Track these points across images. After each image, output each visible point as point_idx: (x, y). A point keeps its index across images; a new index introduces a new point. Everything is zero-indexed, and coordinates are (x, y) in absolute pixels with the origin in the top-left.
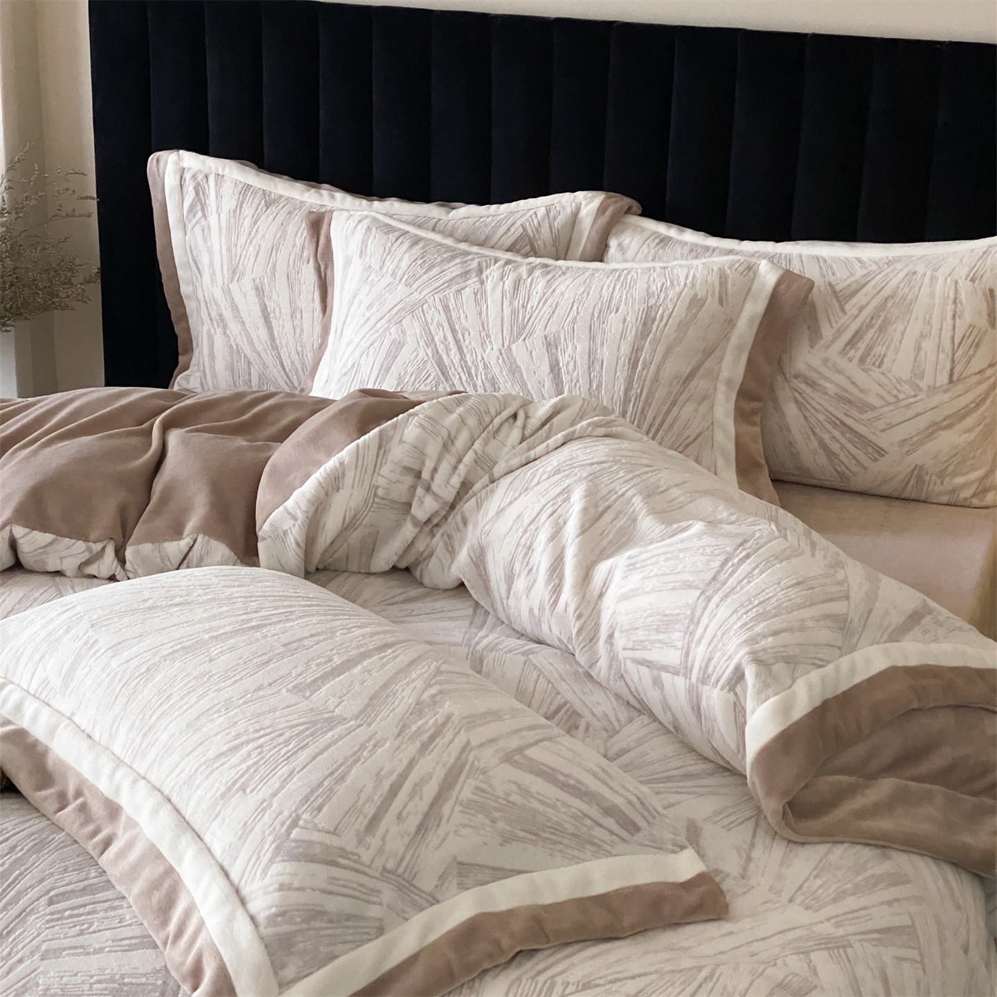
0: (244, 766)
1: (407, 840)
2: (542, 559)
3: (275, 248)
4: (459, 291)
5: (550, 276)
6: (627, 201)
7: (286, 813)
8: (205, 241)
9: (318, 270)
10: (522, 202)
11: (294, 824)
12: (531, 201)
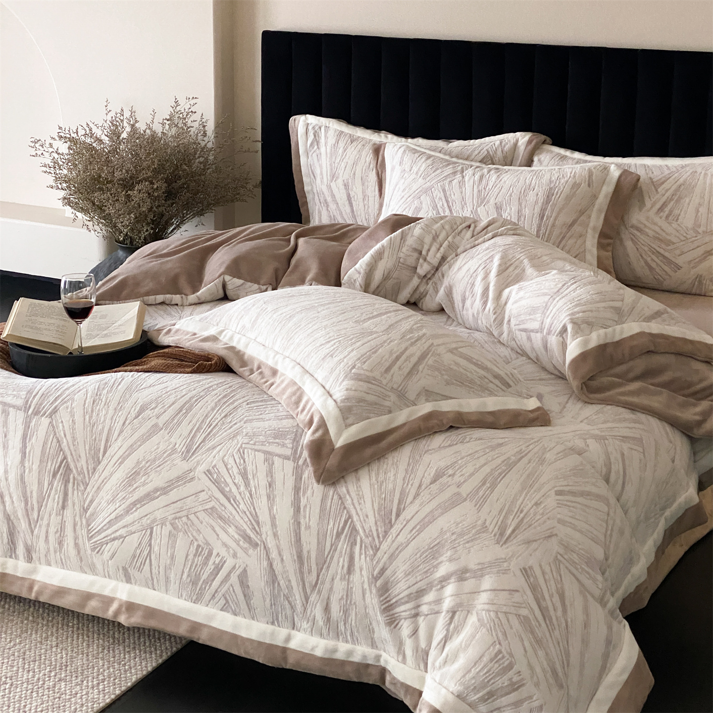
0: (332, 348)
1: (403, 377)
2: (479, 289)
3: (355, 164)
4: (451, 181)
5: (499, 173)
6: (543, 137)
7: (350, 364)
8: (318, 160)
9: (378, 174)
10: (487, 139)
11: (354, 367)
12: (492, 137)
